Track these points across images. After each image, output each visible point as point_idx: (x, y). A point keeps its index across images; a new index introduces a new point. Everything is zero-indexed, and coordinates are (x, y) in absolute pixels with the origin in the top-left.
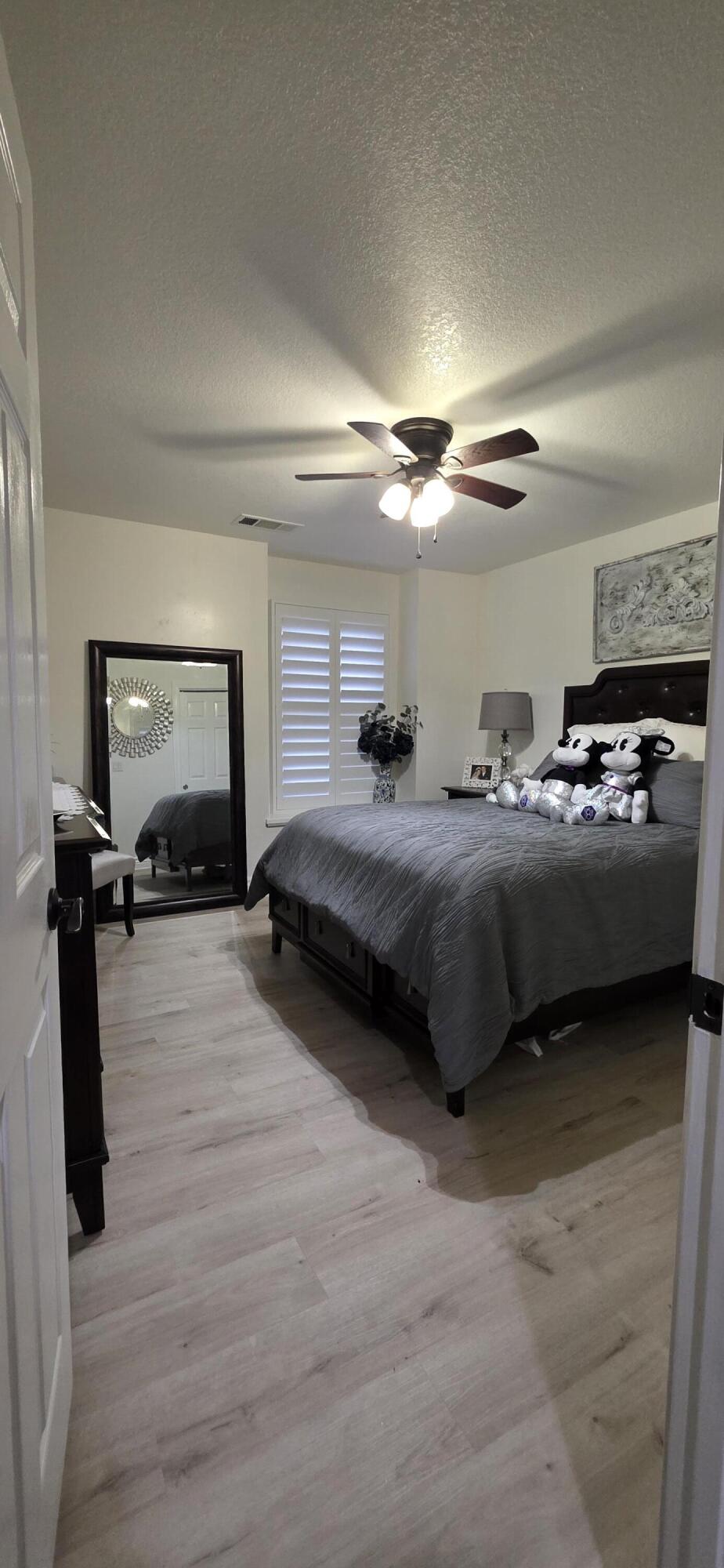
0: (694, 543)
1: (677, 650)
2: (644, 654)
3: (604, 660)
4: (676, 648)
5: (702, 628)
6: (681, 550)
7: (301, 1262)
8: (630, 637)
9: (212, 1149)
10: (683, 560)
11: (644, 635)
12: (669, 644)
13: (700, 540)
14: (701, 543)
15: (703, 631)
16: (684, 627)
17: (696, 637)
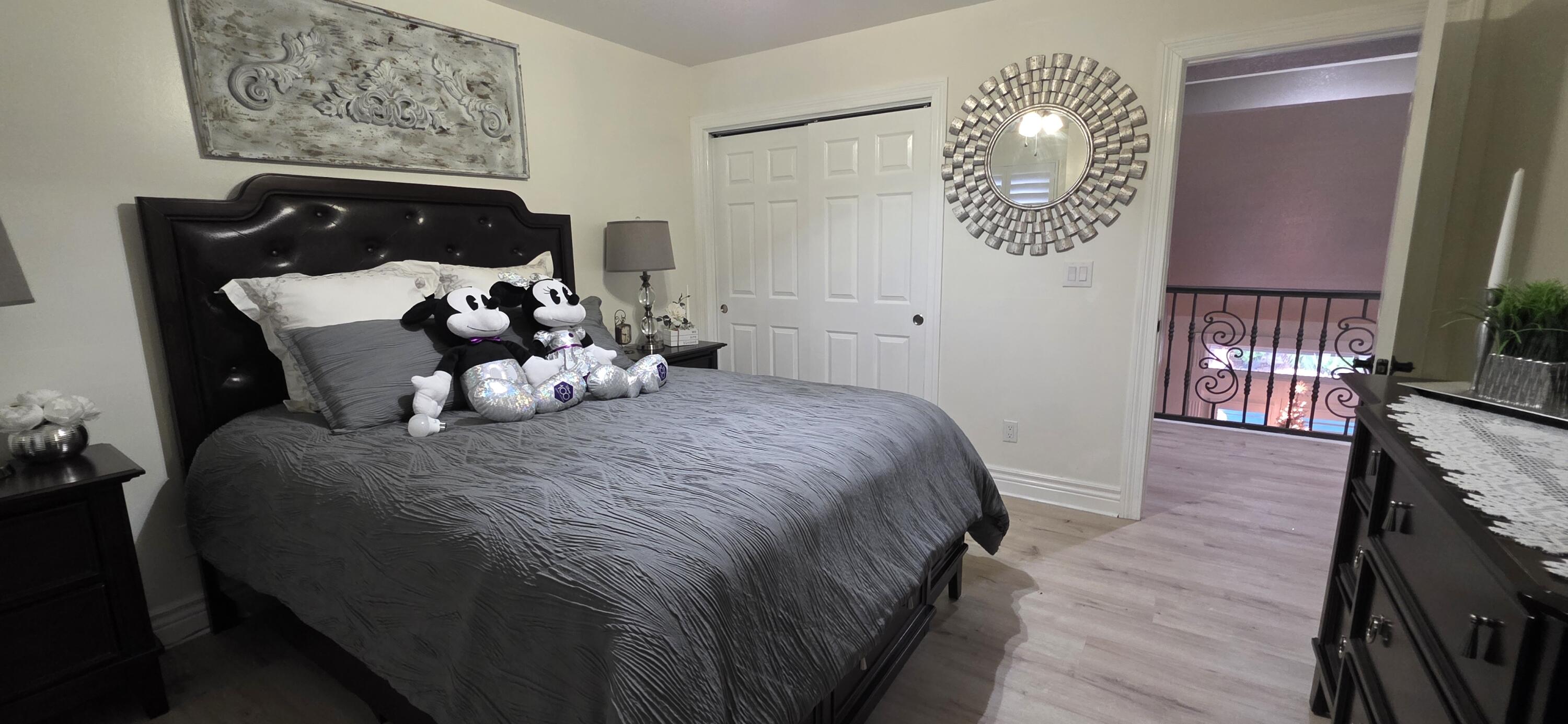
0: (398, 18)
1: (387, 164)
2: (324, 159)
3: (243, 154)
4: (386, 161)
5: (422, 142)
6: (375, 17)
7: (1159, 614)
8: (292, 123)
9: (1179, 701)
10: (377, 34)
11: (324, 127)
12: (373, 153)
13: (407, 19)
14: (404, 24)
15: (424, 146)
16: (395, 134)
17: (415, 151)
